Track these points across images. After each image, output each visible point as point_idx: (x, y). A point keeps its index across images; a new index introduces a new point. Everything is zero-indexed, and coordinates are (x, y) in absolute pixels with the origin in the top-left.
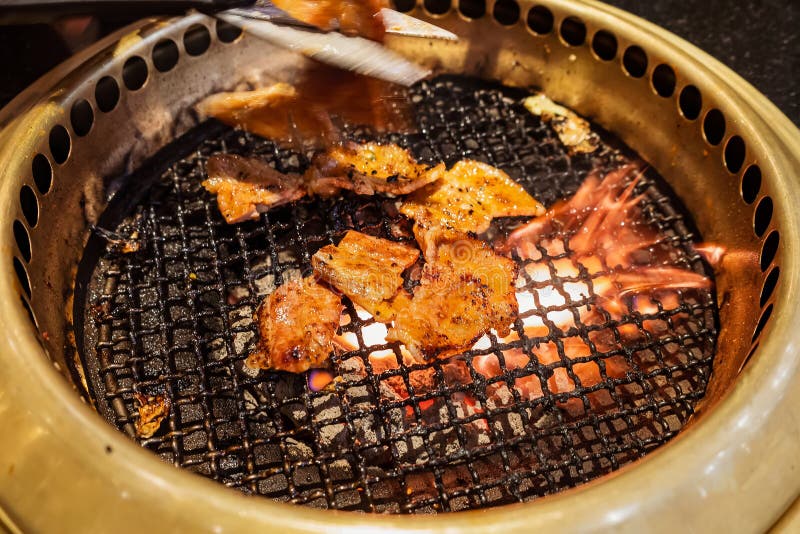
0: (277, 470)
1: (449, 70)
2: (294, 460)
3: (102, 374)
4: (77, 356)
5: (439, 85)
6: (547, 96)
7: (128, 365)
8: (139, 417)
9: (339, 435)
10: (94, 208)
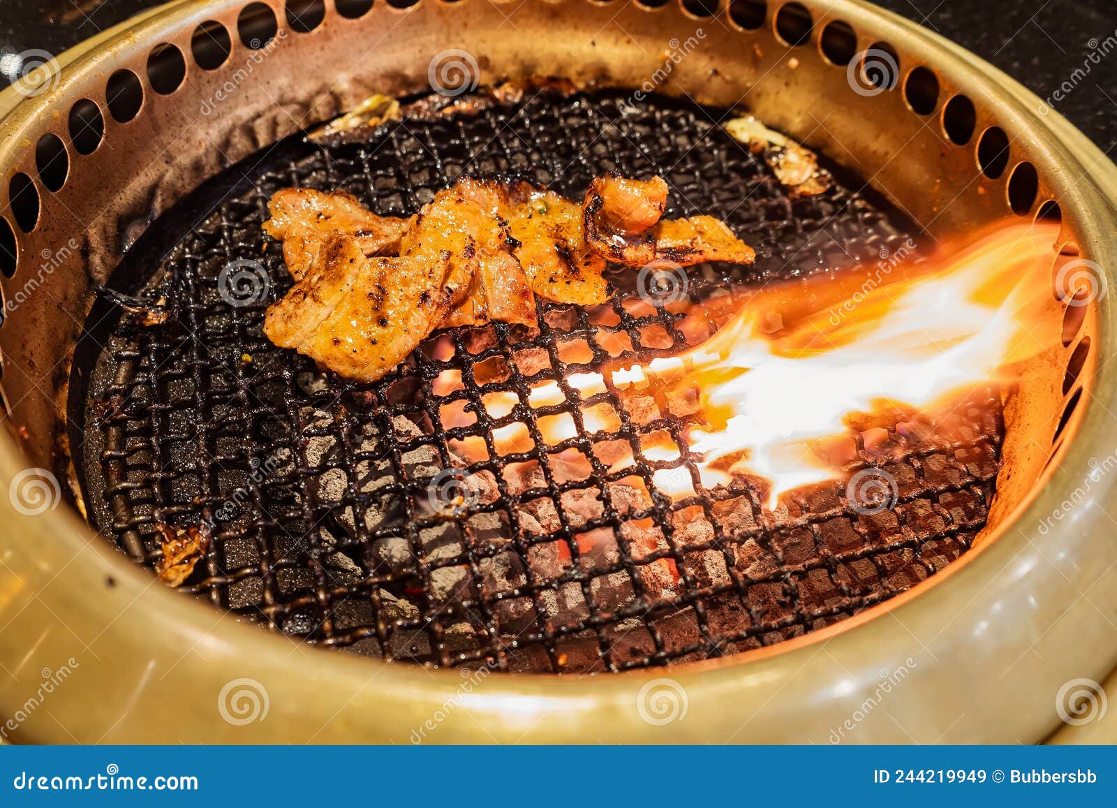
0: (366, 632)
1: (618, 81)
2: (391, 620)
3: (109, 497)
4: (71, 468)
5: (604, 103)
6: (757, 119)
7: (148, 484)
8: (162, 556)
9: (458, 585)
10: (103, 260)
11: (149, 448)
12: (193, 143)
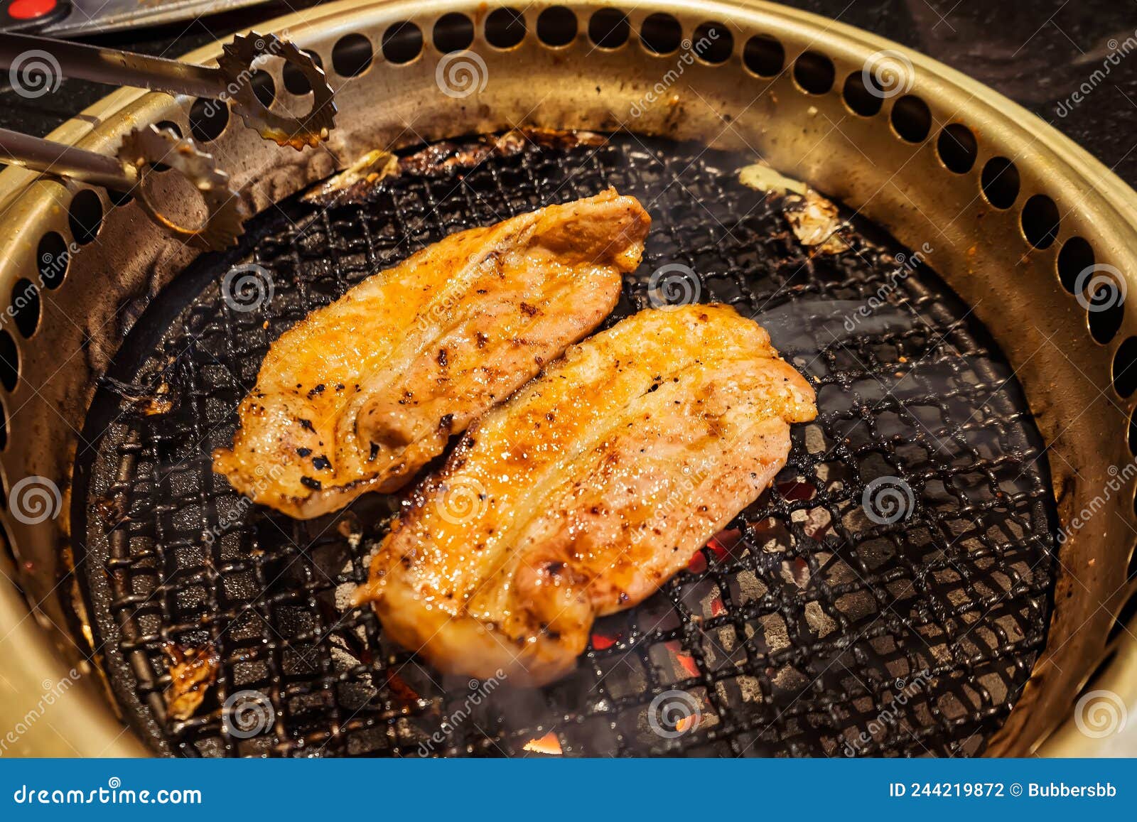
1: (623, 125)
3: (115, 610)
4: (76, 590)
6: (770, 165)
7: (154, 596)
8: (171, 682)
10: (102, 348)
11: (154, 554)
12: (191, 215)
